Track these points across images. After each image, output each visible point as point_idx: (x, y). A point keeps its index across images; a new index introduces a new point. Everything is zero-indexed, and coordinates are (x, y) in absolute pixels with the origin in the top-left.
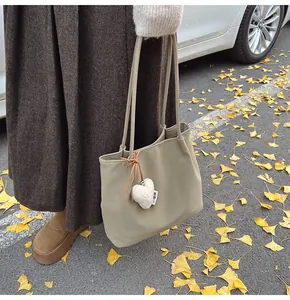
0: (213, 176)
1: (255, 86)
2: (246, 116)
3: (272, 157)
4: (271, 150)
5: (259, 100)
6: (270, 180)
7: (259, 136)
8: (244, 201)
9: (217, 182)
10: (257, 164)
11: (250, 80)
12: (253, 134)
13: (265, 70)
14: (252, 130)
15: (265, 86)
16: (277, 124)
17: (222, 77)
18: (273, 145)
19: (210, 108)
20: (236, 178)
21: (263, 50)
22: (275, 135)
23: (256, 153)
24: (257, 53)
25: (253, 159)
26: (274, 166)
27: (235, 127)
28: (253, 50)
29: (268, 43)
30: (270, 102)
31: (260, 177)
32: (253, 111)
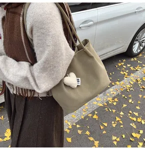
0: (113, 122)
1: (133, 72)
2: (128, 90)
3: (136, 114)
4: (136, 111)
5: (135, 81)
6: (135, 127)
7: (133, 102)
8: (124, 136)
9: (114, 126)
10: (130, 117)
11: (132, 68)
12: (130, 101)
13: (139, 62)
14: (130, 98)
15: (138, 72)
16: (140, 96)
17: (120, 65)
18: (138, 108)
19: (113, 84)
20: (121, 124)
21: (139, 51)
22: (139, 102)
23: (130, 112)
24: (136, 52)
25: (129, 115)
26: (137, 119)
27: (123, 96)
28: (134, 52)
29: (141, 48)
30: (139, 82)
31: (131, 124)
32: (131, 88)
